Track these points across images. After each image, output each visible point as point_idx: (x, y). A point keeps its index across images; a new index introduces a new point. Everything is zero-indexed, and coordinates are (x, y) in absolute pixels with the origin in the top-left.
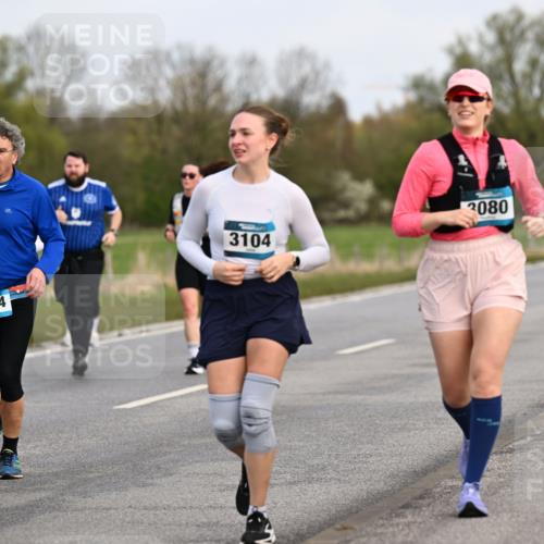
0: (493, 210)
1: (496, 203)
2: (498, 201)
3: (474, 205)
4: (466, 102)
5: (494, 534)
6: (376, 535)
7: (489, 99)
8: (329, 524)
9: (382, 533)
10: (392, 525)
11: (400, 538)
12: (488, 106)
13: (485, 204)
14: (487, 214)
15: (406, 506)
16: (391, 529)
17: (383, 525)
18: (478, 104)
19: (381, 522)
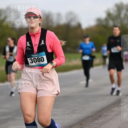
0: (39, 61)
1: (39, 58)
2: (40, 57)
3: (32, 59)
4: (32, 18)
5: (116, 126)
6: (88, 126)
7: (40, 18)
8: (77, 123)
9: (90, 126)
10: (92, 124)
11: (94, 127)
12: (40, 20)
13: (36, 59)
14: (37, 62)
15: (96, 119)
16: (92, 125)
17: (90, 124)
18: (36, 19)
19: (90, 123)
